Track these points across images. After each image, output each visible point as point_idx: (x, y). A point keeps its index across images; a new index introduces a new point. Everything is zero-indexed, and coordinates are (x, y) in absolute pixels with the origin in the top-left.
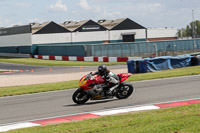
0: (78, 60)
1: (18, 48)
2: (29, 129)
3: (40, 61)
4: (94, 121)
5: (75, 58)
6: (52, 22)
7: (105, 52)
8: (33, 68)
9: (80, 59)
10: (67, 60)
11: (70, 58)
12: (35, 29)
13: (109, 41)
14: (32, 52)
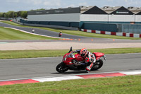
0: (112, 34)
1: (70, 23)
2: (75, 80)
3: (85, 33)
4: (122, 78)
5: (110, 33)
6: (95, 7)
7: (131, 30)
8: (80, 38)
9: (114, 34)
10: (104, 34)
11: (106, 32)
12: (83, 10)
13: (135, 23)
14: (80, 26)
